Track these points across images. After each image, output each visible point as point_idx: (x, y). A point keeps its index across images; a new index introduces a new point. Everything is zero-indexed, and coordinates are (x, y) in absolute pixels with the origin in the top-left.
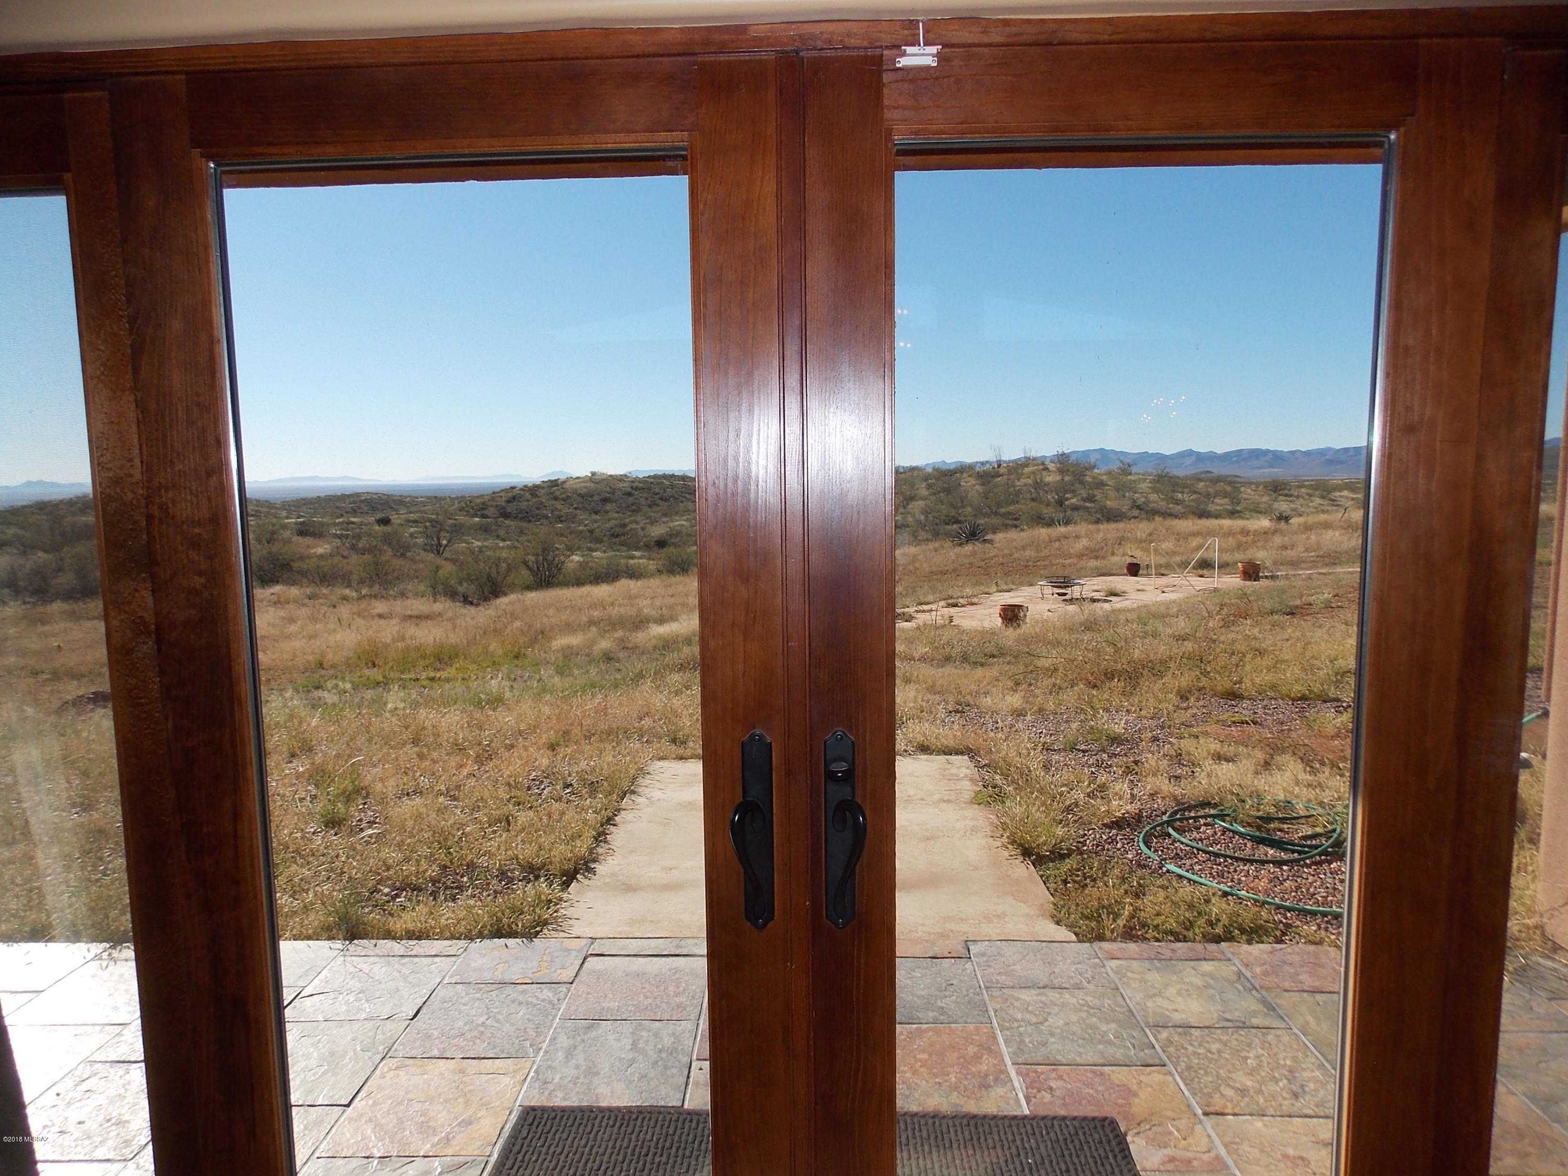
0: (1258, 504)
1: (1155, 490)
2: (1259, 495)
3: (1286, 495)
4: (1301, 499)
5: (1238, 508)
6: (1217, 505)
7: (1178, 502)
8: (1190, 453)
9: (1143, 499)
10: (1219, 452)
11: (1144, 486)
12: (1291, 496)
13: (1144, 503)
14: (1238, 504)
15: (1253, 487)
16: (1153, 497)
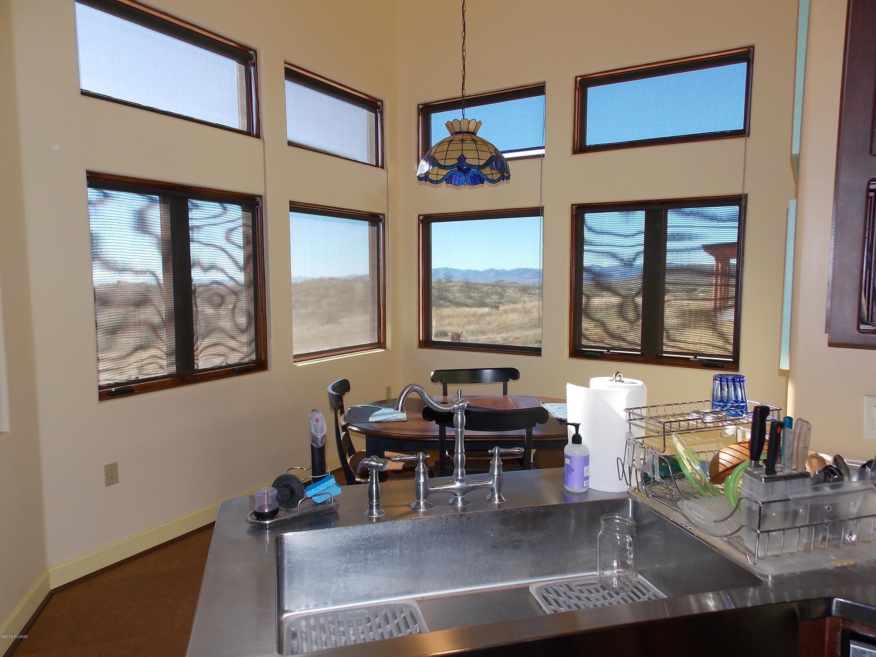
0: (514, 298)
1: (460, 291)
2: (515, 293)
3: (529, 294)
4: (536, 296)
5: (503, 301)
6: (492, 299)
7: (471, 298)
8: (492, 270)
9: (453, 296)
10: (507, 270)
11: (455, 289)
12: (531, 294)
13: (452, 299)
14: (503, 298)
15: (513, 289)
16: (458, 295)
